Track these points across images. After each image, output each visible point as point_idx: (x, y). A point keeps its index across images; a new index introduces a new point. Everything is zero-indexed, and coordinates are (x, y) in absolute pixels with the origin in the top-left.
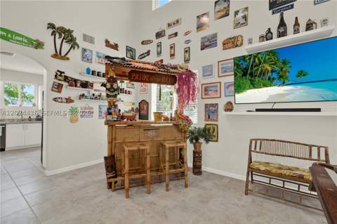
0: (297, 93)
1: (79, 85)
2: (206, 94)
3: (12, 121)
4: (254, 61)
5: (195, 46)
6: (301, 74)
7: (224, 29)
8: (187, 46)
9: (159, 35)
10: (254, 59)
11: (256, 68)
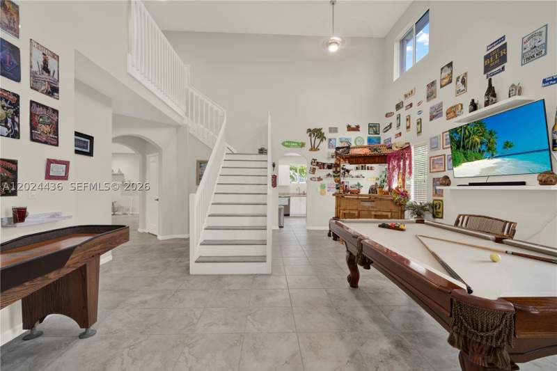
0: (506, 165)
1: (325, 167)
2: (433, 168)
3: (294, 195)
4: (465, 133)
5: (425, 116)
6: (507, 145)
7: (447, 97)
8: (419, 117)
9: (398, 107)
10: (465, 131)
11: (467, 141)
